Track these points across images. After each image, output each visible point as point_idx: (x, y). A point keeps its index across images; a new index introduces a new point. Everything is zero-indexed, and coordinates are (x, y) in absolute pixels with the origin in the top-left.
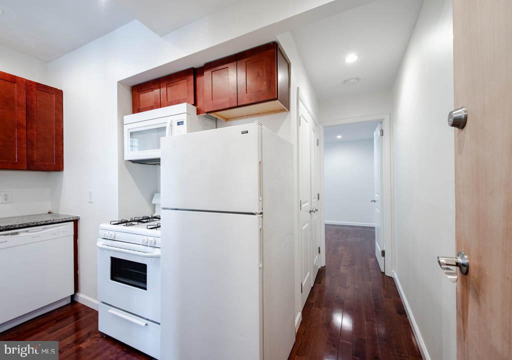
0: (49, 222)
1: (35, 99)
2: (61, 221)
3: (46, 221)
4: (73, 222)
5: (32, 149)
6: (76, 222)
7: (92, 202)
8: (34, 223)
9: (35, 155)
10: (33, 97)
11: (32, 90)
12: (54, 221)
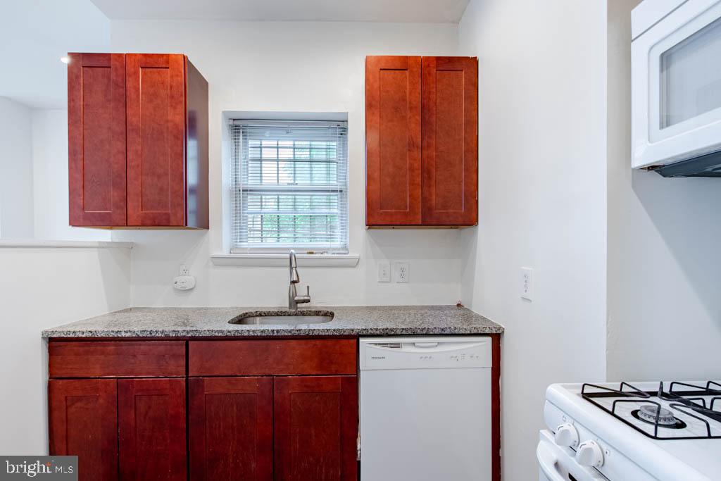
0: (446, 332)
1: (434, 90)
2: (469, 332)
3: (442, 330)
4: (489, 339)
5: (430, 187)
6: (497, 338)
7: (531, 301)
8: (422, 330)
9: (434, 197)
10: (432, 85)
11: (429, 74)
12: (456, 332)
